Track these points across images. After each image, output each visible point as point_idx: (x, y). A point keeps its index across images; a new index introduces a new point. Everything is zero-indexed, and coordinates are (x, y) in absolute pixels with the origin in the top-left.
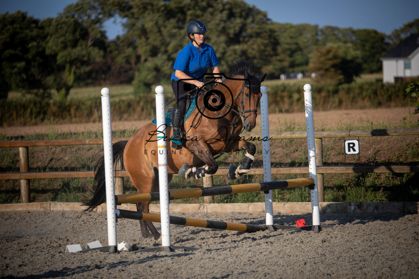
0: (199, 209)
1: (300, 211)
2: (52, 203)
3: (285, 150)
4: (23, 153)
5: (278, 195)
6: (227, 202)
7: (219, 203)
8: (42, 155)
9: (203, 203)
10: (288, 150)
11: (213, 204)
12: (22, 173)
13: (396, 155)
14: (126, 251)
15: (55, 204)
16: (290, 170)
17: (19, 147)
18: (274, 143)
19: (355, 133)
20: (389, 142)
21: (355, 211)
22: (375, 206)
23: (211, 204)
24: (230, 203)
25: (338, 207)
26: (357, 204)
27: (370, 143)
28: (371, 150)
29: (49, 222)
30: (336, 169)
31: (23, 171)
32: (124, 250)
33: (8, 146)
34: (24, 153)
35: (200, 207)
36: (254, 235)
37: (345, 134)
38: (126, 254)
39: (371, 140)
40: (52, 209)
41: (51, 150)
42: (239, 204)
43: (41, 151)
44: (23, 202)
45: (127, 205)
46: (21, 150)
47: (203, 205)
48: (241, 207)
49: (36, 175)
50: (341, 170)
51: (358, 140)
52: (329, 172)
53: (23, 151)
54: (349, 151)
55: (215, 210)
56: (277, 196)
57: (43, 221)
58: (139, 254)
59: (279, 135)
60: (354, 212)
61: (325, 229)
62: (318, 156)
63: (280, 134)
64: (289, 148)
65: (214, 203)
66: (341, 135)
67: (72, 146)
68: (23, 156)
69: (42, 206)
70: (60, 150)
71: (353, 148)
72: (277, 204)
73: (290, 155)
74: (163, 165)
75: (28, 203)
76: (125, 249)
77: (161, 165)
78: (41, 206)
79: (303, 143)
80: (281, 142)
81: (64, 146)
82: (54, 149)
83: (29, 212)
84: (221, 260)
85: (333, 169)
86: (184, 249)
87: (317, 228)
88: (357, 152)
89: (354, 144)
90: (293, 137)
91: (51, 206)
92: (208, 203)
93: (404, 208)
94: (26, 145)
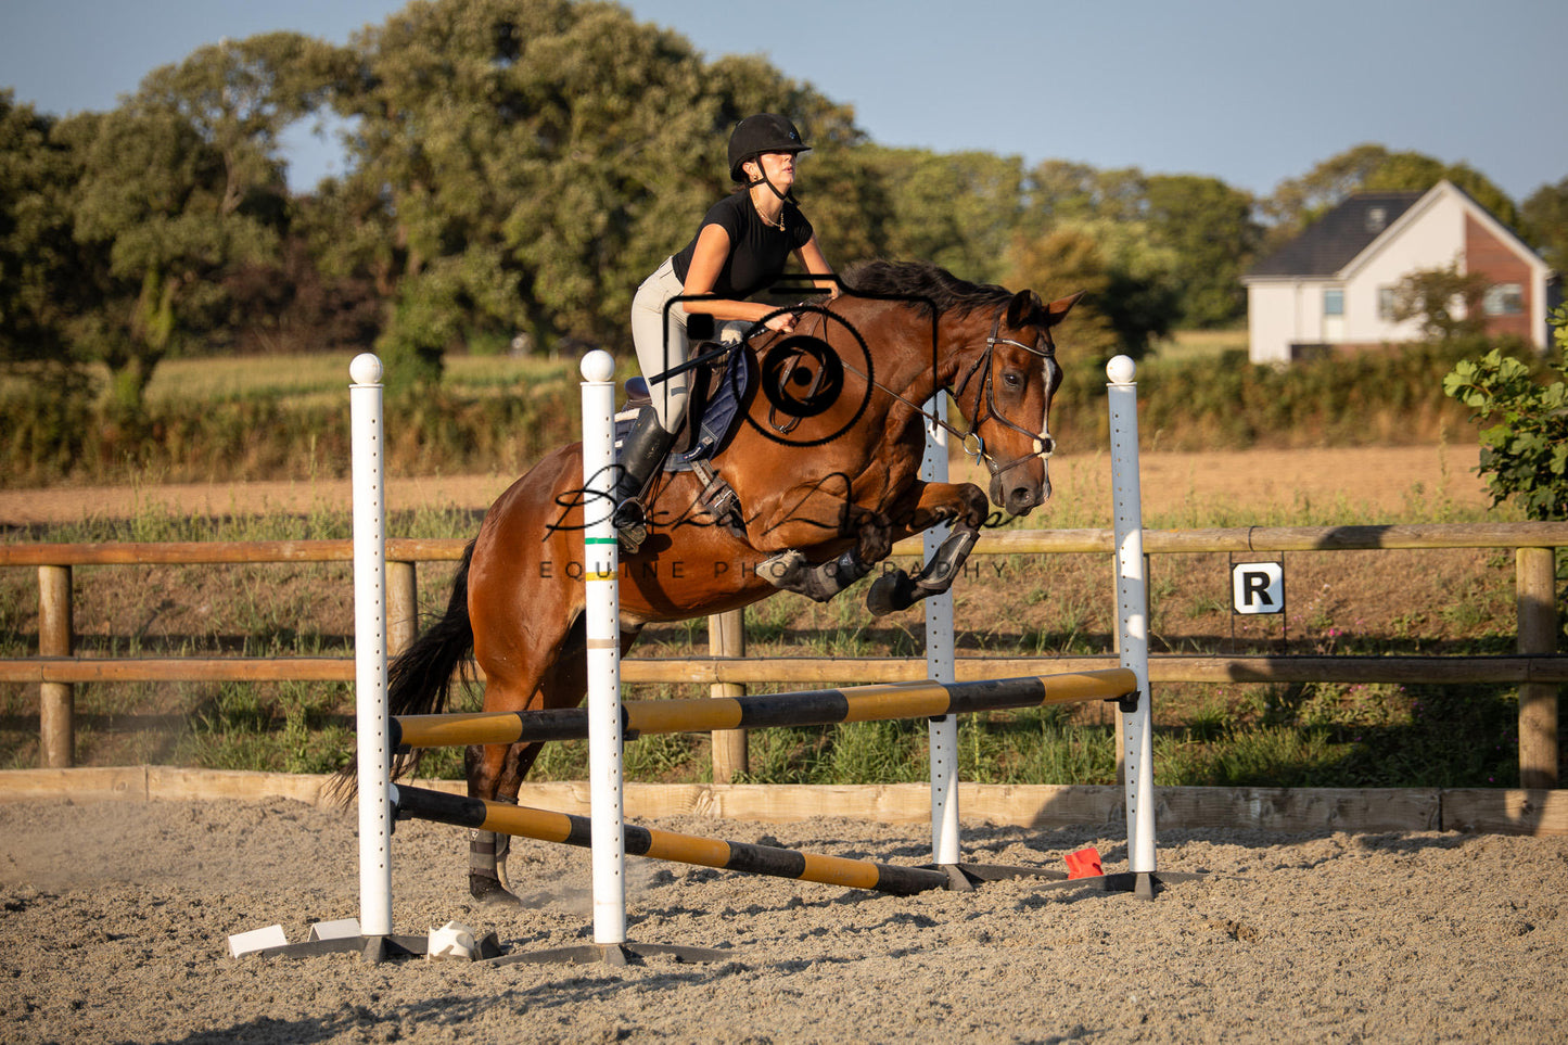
0: (695, 803)
1: (1064, 817)
2: (156, 772)
3: (1005, 594)
5: (982, 756)
6: (795, 782)
7: (766, 782)
8: (116, 595)
9: (710, 777)
10: (1014, 595)
11: (745, 786)
12: (46, 659)
13: (1406, 620)
14: (459, 958)
15: (165, 775)
16: (1029, 667)
17: (39, 565)
19: (1273, 538)
20: (1377, 573)
21: (1265, 819)
22: (1339, 801)
23: (737, 786)
24: (806, 782)
25: (1202, 803)
26: (1273, 796)
27: (1311, 574)
28: (1317, 600)
29: (149, 840)
31: (49, 654)
32: (452, 953)
34: (57, 586)
35: (696, 798)
36: (919, 903)
37: (1234, 542)
38: (462, 968)
39: (1311, 562)
40: (153, 793)
41: (149, 580)
42: (840, 787)
43: (110, 583)
44: (47, 766)
46: (47, 576)
47: (709, 789)
48: (848, 801)
49: (99, 669)
50: (1216, 669)
51: (1281, 564)
52: (1173, 676)
53: (53, 582)
54: (1248, 601)
55: (751, 809)
56: (977, 761)
57: (125, 837)
58: (508, 971)
59: (995, 540)
60: (1262, 822)
61: (1174, 887)
63: (997, 537)
64: (1017, 587)
65: (747, 781)
66: (1219, 543)
67: (223, 566)
68: (53, 598)
69: (119, 782)
70: (182, 580)
71: (1261, 590)
72: (979, 792)
73: (1023, 613)
74: (606, 644)
75: (67, 771)
76: (458, 950)
77: (595, 645)
78: (113, 781)
79: (1067, 570)
81: (194, 566)
82: (160, 574)
83: (70, 803)
84: (825, 999)
85: (1187, 666)
86: (674, 956)
87: (1147, 881)
88: (1277, 605)
89: (1264, 576)
91: (152, 782)
92: (727, 783)
93: (1441, 810)
94: (65, 560)
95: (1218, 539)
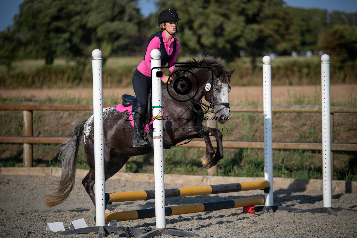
2: (54, 169)
3: (294, 123)
4: (27, 117)
9: (207, 174)
10: (297, 124)
11: (216, 177)
12: (25, 137)
15: (57, 170)
16: (298, 145)
17: (24, 110)
18: (283, 115)
23: (214, 177)
30: (347, 146)
31: (27, 135)
33: (12, 109)
35: (203, 180)
40: (53, 175)
44: (25, 166)
45: (129, 174)
46: (25, 113)
47: (206, 177)
49: (39, 140)
52: (339, 149)
53: (27, 115)
55: (218, 183)
56: (283, 171)
63: (289, 107)
64: (298, 121)
65: (217, 175)
68: (27, 120)
70: (68, 115)
72: (283, 181)
73: (299, 129)
75: (30, 168)
78: (43, 171)
79: (312, 117)
80: (289, 115)
82: (62, 113)
83: (31, 177)
85: (343, 146)
90: (303, 111)
91: (53, 172)
92: (211, 175)
94: (30, 109)
95: (354, 109)
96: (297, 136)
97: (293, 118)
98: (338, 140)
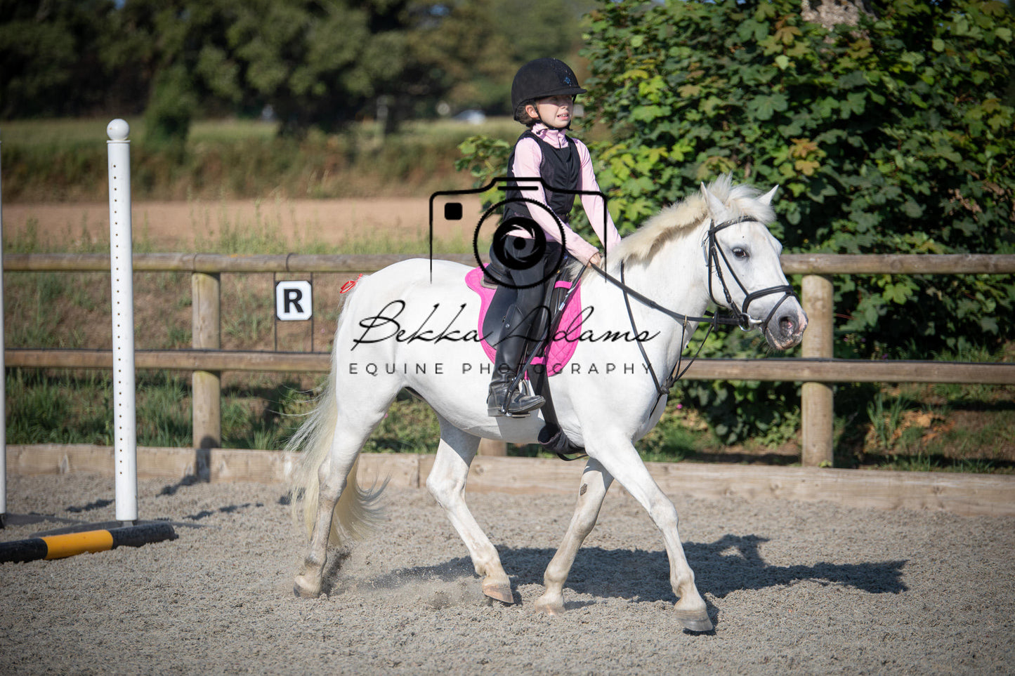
3: (162, 300)
19: (303, 262)
25: (250, 463)
30: (251, 359)
37: (276, 264)
50: (262, 361)
51: (311, 283)
54: (287, 310)
62: (207, 323)
66: (265, 266)
71: (296, 302)
72: (92, 452)
80: (153, 280)
85: (241, 359)
88: (307, 314)
89: (299, 292)
93: (419, 471)
95: (265, 262)
96: (165, 335)
97: (163, 284)
98: (266, 345)
